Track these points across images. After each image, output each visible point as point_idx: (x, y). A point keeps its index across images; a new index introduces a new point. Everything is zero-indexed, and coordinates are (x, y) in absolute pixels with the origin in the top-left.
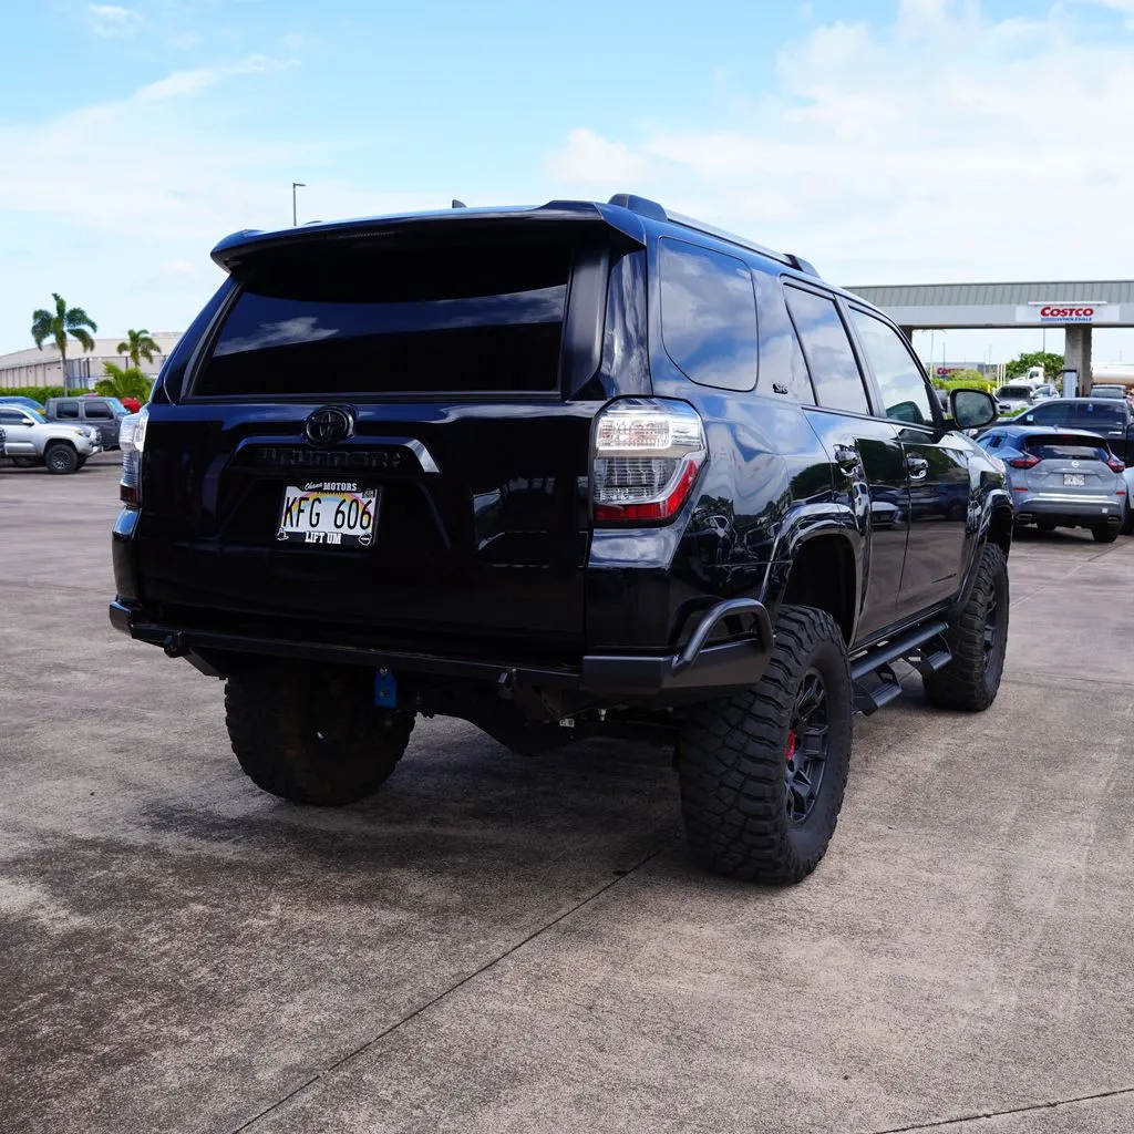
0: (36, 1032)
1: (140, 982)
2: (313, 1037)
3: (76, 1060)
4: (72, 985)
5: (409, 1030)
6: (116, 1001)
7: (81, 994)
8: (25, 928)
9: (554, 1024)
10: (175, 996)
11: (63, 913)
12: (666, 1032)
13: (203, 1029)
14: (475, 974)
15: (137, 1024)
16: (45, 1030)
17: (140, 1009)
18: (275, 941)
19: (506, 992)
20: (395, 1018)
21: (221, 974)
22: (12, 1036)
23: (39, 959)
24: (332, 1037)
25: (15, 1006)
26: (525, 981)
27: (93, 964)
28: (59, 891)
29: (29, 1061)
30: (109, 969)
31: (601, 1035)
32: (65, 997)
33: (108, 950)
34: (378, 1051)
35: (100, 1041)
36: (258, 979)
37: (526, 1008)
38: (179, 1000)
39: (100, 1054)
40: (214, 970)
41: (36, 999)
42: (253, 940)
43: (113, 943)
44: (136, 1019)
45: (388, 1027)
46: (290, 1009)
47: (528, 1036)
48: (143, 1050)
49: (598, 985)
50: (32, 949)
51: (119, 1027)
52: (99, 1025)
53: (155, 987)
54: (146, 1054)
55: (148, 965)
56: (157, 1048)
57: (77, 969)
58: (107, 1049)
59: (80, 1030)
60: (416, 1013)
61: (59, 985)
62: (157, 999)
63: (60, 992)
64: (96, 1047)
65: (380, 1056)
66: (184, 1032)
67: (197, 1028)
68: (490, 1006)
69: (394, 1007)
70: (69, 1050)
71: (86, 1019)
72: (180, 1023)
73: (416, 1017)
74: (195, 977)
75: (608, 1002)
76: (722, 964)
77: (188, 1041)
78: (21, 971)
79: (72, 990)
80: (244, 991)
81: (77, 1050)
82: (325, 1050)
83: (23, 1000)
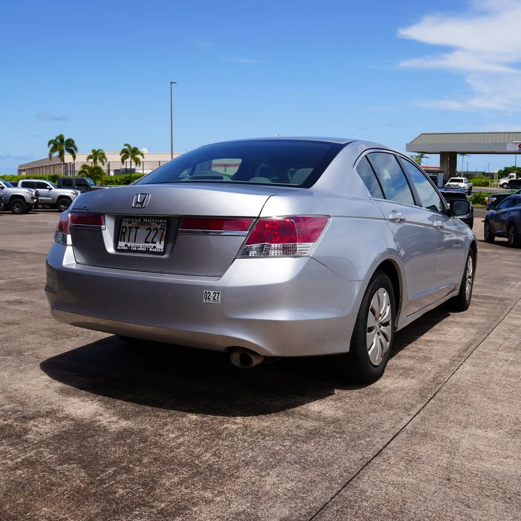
0: (115, 493)
1: (171, 462)
2: (291, 498)
3: (145, 512)
4: (131, 462)
5: (348, 493)
6: (161, 473)
7: (137, 468)
8: (94, 427)
9: (433, 490)
10: (195, 471)
11: (114, 419)
12: (500, 495)
13: (220, 493)
14: (372, 459)
15: (177, 489)
16: (121, 491)
17: (175, 480)
18: (245, 437)
19: (395, 470)
20: (337, 487)
21: (219, 457)
22: (101, 495)
23: (106, 446)
24: (303, 498)
25: (98, 475)
26: (403, 463)
27: (140, 450)
28: (109, 406)
29: (115, 513)
30: (151, 453)
31: (463, 497)
32: (128, 470)
33: (146, 441)
34: (335, 508)
35: (157, 500)
36: (243, 461)
37: (411, 479)
38: (198, 473)
39: (160, 508)
40: (214, 455)
41: (111, 471)
42: (232, 436)
43: (148, 437)
44: (176, 485)
45: (335, 492)
46: (269, 480)
47: (421, 498)
48: (186, 506)
49: (446, 466)
50: (101, 440)
51: (167, 490)
52: (153, 489)
53: (181, 465)
54: (189, 509)
55: (173, 451)
56: (194, 504)
57: (131, 453)
58: (163, 505)
59: (142, 492)
60: (348, 483)
61: (122, 463)
62: (185, 473)
63: (124, 468)
64: (156, 504)
65: (337, 511)
66: (208, 494)
67: (216, 492)
68: (390, 478)
69: (332, 480)
70: (139, 505)
71: (145, 485)
72: (204, 488)
73: (348, 485)
74: (204, 459)
75: (457, 476)
76: (510, 453)
77: (213, 501)
78: (97, 453)
79: (131, 466)
80: (237, 468)
81: (144, 505)
82: (302, 507)
83: (102, 471)
